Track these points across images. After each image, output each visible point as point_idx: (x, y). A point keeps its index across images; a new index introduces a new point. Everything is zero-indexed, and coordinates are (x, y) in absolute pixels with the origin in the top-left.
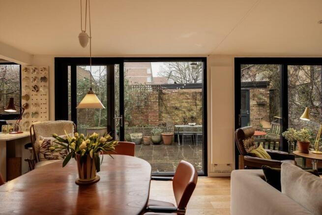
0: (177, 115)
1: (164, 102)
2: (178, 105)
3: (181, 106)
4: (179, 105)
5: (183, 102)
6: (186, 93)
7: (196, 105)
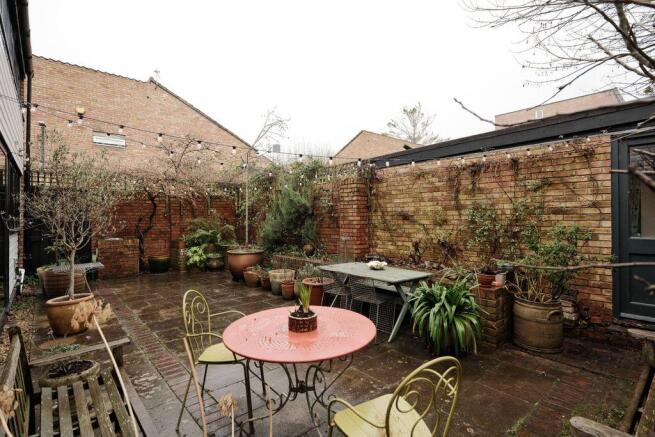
0: (409, 236)
1: (381, 201)
2: (410, 209)
3: (417, 210)
4: (412, 209)
5: (422, 200)
6: (428, 173)
7: (459, 207)
